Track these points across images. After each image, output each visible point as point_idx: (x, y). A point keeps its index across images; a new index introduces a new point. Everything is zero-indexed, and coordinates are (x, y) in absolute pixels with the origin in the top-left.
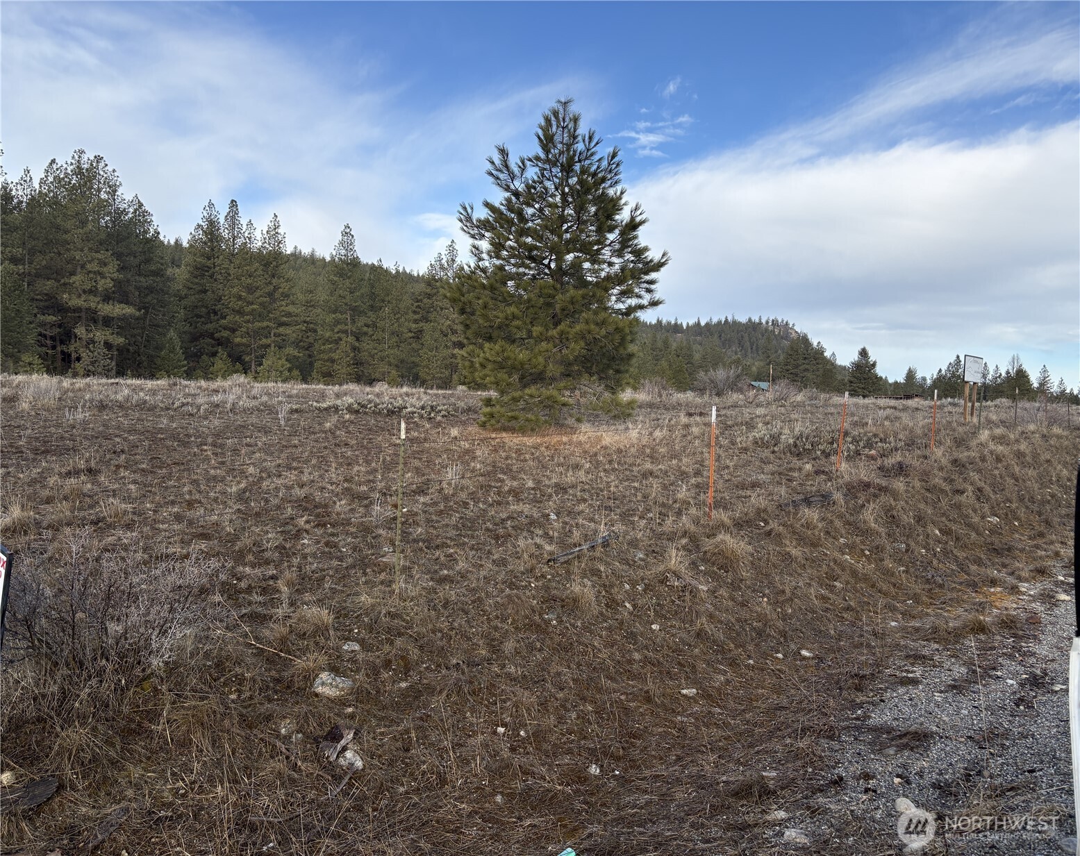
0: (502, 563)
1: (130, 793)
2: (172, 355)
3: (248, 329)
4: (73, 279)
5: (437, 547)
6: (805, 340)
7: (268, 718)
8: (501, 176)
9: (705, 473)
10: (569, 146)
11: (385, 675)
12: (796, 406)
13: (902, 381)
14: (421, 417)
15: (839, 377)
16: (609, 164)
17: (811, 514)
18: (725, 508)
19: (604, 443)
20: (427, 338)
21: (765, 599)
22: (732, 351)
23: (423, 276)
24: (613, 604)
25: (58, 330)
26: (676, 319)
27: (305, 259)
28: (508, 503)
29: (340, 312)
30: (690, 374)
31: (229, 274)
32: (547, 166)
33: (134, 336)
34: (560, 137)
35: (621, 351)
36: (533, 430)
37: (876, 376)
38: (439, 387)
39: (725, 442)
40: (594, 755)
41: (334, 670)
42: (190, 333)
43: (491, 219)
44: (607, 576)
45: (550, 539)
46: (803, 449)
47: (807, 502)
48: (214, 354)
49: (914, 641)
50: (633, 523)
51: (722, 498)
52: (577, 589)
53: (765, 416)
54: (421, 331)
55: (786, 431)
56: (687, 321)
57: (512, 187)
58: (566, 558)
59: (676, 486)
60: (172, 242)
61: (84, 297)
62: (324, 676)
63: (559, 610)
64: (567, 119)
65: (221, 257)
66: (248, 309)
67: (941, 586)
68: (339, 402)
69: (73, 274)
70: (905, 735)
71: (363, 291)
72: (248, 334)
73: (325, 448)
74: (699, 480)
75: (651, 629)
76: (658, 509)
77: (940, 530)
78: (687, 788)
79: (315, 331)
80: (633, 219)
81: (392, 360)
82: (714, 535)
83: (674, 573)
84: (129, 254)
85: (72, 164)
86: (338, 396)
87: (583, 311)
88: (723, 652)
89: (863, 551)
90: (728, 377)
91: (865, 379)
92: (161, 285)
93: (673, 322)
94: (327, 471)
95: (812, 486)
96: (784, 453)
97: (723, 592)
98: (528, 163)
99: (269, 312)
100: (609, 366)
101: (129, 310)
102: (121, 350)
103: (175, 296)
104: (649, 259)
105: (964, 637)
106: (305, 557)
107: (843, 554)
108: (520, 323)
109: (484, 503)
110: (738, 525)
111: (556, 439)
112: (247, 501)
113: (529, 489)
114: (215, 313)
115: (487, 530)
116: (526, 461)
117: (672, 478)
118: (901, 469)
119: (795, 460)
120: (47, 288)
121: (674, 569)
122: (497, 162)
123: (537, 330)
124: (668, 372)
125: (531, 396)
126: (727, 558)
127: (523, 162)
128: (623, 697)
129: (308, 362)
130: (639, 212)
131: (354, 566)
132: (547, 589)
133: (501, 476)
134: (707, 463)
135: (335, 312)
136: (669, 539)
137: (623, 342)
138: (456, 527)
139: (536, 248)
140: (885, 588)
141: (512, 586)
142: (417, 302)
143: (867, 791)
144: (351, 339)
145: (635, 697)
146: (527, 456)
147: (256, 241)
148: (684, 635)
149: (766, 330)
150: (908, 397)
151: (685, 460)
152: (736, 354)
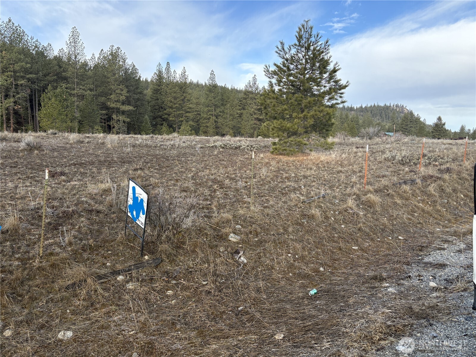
0: (285, 202)
1: (181, 264)
2: (146, 125)
3: (174, 114)
4: (112, 96)
5: (262, 196)
6: (411, 113)
7: (217, 246)
8: (281, 53)
9: (363, 172)
10: (308, 39)
11: (250, 236)
12: (405, 144)
13: (458, 131)
14: (248, 149)
15: (427, 130)
16: (325, 46)
17: (407, 188)
18: (371, 185)
19: (321, 160)
20: (244, 116)
21: (386, 218)
22: (377, 119)
23: (242, 90)
24: (327, 218)
25: (107, 116)
26: (352, 105)
27: (195, 85)
28: (285, 182)
29: (210, 107)
30: (357, 129)
31: (167, 92)
32: (299, 48)
33: (133, 118)
34: (305, 36)
35: (330, 122)
36: (292, 154)
37: (445, 130)
38: (249, 137)
39: (372, 159)
40: (322, 265)
41: (234, 233)
42: (153, 116)
43: (276, 70)
44: (325, 208)
45: (303, 195)
46: (405, 162)
47: (405, 183)
48: (162, 124)
49: (446, 236)
50: (334, 190)
51: (370, 181)
52: (313, 212)
53: (390, 148)
54: (242, 114)
55: (399, 154)
56: (356, 106)
57: (285, 57)
58: (309, 201)
59: (351, 176)
60: (144, 80)
61: (115, 103)
62: (232, 235)
63: (307, 219)
64: (308, 28)
65: (164, 85)
66: (174, 106)
67: (461, 217)
68: (216, 144)
69: (111, 94)
70: (436, 265)
71: (218, 98)
72: (175, 116)
73: (217, 161)
74: (361, 174)
75: (341, 227)
76: (344, 185)
77: (464, 195)
78: (354, 277)
79: (200, 115)
80: (335, 68)
81: (230, 126)
82: (366, 195)
83: (350, 208)
84: (131, 86)
85: (109, 51)
86: (214, 141)
87: (313, 106)
88: (368, 236)
89: (428, 202)
90: (374, 131)
91: (439, 130)
92: (142, 97)
93: (350, 106)
94: (219, 170)
95: (408, 177)
96: (397, 164)
97: (369, 215)
98: (292, 47)
99: (183, 107)
100: (324, 128)
101: (131, 108)
102: (129, 123)
103: (147, 101)
104: (341, 84)
105: (468, 235)
106: (219, 198)
107: (419, 203)
108: (288, 112)
109: (277, 182)
110: (376, 191)
111: (301, 158)
112: (195, 180)
113: (293, 177)
114: (162, 108)
115: (279, 191)
116: (290, 166)
117: (350, 173)
118: (448, 170)
119: (401, 166)
120: (102, 100)
121: (350, 206)
122: (280, 48)
123: (294, 115)
124: (347, 129)
125: (292, 141)
126: (371, 203)
127: (290, 48)
128: (331, 248)
129: (197, 127)
130: (337, 65)
131: (235, 202)
132: (302, 212)
133: (282, 172)
134: (364, 167)
135: (208, 107)
136: (348, 196)
137: (330, 119)
138: (268, 190)
139: (295, 81)
140: (436, 216)
141: (290, 210)
142: (240, 101)
143: (419, 280)
144: (214, 118)
145: (335, 248)
146: (291, 165)
147: (177, 79)
148: (354, 229)
149: (393, 109)
150: (461, 138)
151: (355, 166)
152: (379, 120)
